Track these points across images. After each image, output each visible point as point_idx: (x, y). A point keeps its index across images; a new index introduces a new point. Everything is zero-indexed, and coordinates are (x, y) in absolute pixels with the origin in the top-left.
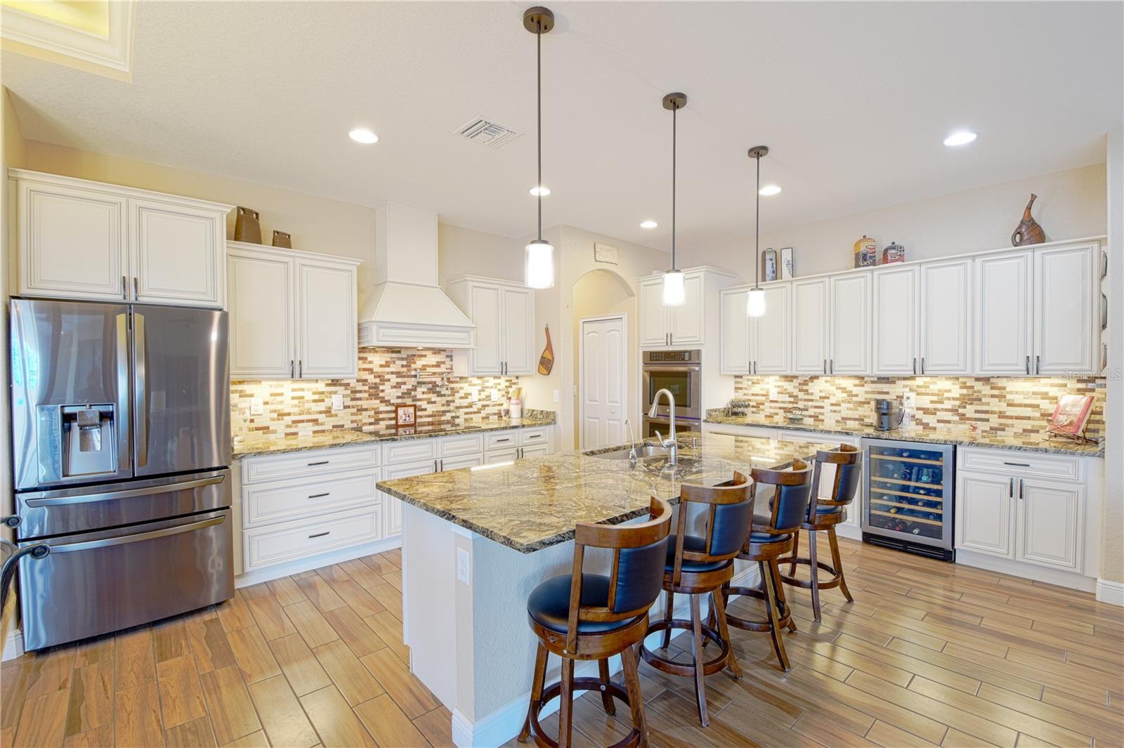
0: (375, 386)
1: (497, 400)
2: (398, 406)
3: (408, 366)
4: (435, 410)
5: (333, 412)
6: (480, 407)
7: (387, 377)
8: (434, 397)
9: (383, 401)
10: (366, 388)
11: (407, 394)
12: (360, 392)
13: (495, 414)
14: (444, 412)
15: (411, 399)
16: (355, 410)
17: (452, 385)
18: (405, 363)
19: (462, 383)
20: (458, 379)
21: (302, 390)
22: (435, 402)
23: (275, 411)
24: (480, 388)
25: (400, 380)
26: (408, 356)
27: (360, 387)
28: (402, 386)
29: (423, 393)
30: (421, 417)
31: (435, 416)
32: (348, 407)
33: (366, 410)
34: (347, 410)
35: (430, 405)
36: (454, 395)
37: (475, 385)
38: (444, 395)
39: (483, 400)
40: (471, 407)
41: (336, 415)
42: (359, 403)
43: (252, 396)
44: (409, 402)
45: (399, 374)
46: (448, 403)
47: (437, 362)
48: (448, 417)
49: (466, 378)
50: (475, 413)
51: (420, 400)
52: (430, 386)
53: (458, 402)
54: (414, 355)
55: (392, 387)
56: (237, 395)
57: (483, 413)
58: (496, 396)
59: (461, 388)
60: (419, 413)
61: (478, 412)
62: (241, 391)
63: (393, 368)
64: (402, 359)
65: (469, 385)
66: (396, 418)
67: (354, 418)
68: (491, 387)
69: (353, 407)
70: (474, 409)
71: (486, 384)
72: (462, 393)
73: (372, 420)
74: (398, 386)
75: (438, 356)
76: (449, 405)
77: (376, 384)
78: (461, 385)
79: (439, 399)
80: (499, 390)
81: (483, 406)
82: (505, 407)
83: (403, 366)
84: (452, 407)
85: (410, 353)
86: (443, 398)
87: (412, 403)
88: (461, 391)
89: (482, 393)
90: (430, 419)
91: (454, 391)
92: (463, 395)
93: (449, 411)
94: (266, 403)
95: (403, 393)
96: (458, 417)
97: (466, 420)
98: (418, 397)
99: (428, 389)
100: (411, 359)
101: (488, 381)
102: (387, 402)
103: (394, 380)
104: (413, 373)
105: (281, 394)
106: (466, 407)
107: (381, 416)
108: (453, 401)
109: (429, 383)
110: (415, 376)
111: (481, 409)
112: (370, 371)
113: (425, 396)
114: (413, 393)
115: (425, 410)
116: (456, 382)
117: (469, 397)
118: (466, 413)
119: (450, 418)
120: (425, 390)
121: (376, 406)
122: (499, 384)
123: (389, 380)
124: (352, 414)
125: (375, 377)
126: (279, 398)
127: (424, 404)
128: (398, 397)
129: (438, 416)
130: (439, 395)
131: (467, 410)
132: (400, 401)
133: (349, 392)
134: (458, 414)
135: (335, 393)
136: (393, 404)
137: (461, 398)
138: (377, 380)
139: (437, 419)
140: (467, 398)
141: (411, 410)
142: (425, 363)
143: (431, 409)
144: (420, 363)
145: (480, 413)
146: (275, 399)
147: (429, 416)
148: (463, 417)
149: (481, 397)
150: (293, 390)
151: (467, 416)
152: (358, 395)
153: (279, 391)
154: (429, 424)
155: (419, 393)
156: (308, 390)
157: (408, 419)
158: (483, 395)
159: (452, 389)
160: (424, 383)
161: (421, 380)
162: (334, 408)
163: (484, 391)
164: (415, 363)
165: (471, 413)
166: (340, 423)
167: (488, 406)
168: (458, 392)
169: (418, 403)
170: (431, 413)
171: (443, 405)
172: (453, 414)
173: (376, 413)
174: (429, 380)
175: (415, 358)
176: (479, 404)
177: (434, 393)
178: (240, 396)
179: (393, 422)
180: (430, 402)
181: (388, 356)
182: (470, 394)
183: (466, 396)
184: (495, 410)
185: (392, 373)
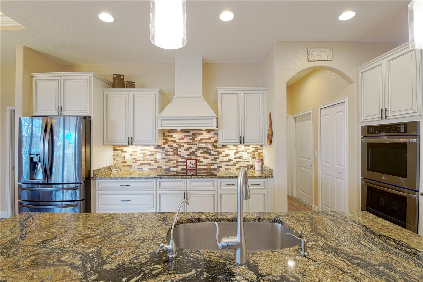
0: (176, 149)
1: (246, 158)
2: (187, 159)
3: (193, 139)
4: (208, 162)
5: (157, 161)
6: (236, 162)
7: (182, 144)
8: (207, 156)
9: (180, 156)
10: (172, 150)
11: (193, 153)
12: (169, 151)
13: (245, 167)
14: (213, 164)
15: (194, 156)
16: (167, 160)
17: (217, 150)
18: (191, 137)
19: (224, 148)
20: (222, 146)
21: (145, 150)
22: (207, 158)
23: (134, 159)
24: (235, 151)
25: (189, 146)
26: (193, 134)
27: (169, 149)
28: (190, 149)
29: (201, 153)
30: (200, 165)
31: (208, 165)
32: (164, 158)
33: (172, 160)
34: (163, 160)
35: (205, 160)
36: (219, 155)
37: (232, 150)
38: (213, 155)
39: (237, 158)
40: (230, 162)
41: (158, 162)
42: (169, 157)
43: (126, 152)
44: (193, 157)
45: (188, 143)
46: (215, 159)
47: (209, 137)
48: (215, 166)
49: (227, 146)
50: (232, 165)
51: (199, 157)
52: (205, 149)
53: (221, 159)
54: (197, 134)
55: (185, 150)
56: (121, 151)
57: (237, 166)
58: (246, 156)
59: (223, 151)
60: (198, 164)
61: (234, 165)
62: (122, 150)
63: (185, 140)
64: (190, 136)
65: (228, 150)
66: (186, 165)
67: (167, 164)
68: (243, 151)
69: (166, 159)
70: (232, 163)
71: (239, 149)
72: (224, 154)
73: (175, 165)
74: (188, 149)
75: (209, 134)
76: (216, 160)
77: (177, 148)
78: (223, 149)
79: (210, 157)
80: (248, 153)
81: (237, 162)
82: (251, 163)
83: (190, 139)
84: (218, 161)
85: (194, 132)
86: (213, 156)
87: (195, 158)
88: (223, 153)
89: (236, 154)
90: (205, 167)
91: (219, 153)
92: (224, 155)
93: (216, 164)
94: (131, 155)
95: (190, 153)
96: (221, 167)
97: (226, 169)
98: (198, 155)
99: (204, 151)
100: (194, 136)
101: (240, 148)
102: (182, 157)
103: (186, 146)
104: (196, 143)
105: (137, 152)
106: (226, 162)
107: (179, 164)
108: (219, 158)
109: (204, 148)
110: (196, 144)
111: (236, 163)
112: (174, 141)
113: (202, 155)
114: (196, 153)
115: (202, 162)
116: (221, 148)
117: (228, 156)
118: (226, 165)
119: (216, 167)
120: (202, 151)
121: (177, 159)
122: (249, 149)
123: (183, 146)
124: (166, 162)
125: (176, 145)
126: (136, 153)
127: (201, 159)
128: (188, 155)
129: (210, 165)
130: (210, 154)
131: (227, 163)
132: (188, 157)
133: (164, 151)
134: (221, 165)
135: (158, 152)
136: (185, 158)
137: (223, 157)
138: (178, 146)
139: (209, 167)
140: (227, 157)
141: (194, 162)
142: (202, 138)
143: (205, 162)
144: (199, 138)
145: (235, 165)
146: (134, 154)
147: (204, 165)
148: (223, 168)
149: (236, 157)
150: (141, 150)
151: (227, 167)
152: (168, 153)
153: (136, 150)
154: (204, 169)
155: (199, 153)
156: (147, 150)
157: (192, 166)
158: (237, 155)
159: (218, 151)
160: (202, 148)
161: (200, 146)
162: (158, 158)
163: (238, 153)
164: (197, 137)
165: (229, 165)
166: (160, 166)
167: (241, 162)
168: (221, 153)
169: (198, 158)
170: (205, 164)
171: (212, 160)
172: (219, 165)
173: (177, 162)
174: (204, 146)
175: (197, 135)
176: (235, 161)
177: (207, 153)
178: (122, 152)
179: (185, 167)
180: (205, 158)
181: (183, 134)
182: (229, 155)
183: (227, 155)
184: (246, 164)
185: (185, 143)
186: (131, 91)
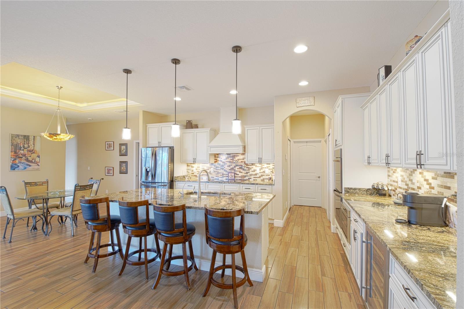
0: (223, 166)
1: (268, 173)
2: (229, 173)
3: (233, 159)
4: (242, 175)
5: (211, 173)
6: (260, 175)
7: (226, 163)
10: (220, 166)
12: (218, 167)
13: (267, 179)
14: (245, 176)
15: (234, 171)
16: (217, 173)
17: (248, 166)
18: (232, 158)
19: (253, 165)
20: (251, 164)
21: (204, 166)
22: (242, 172)
23: (198, 171)
24: (260, 168)
25: (230, 164)
26: (233, 156)
27: (218, 166)
28: (231, 166)
29: (238, 169)
30: (237, 177)
31: (242, 177)
32: (215, 172)
33: (220, 173)
34: (215, 173)
35: (240, 173)
36: (249, 170)
37: (258, 167)
38: (246, 170)
40: (256, 175)
41: (212, 174)
42: (218, 171)
43: (193, 167)
44: (233, 171)
45: (230, 162)
47: (243, 158)
48: (247, 178)
49: (254, 164)
50: (258, 177)
51: (237, 171)
52: (240, 166)
53: (251, 173)
54: (235, 156)
55: (228, 166)
56: (191, 167)
57: (262, 178)
58: (267, 171)
59: (252, 168)
60: (236, 176)
61: (260, 177)
62: (192, 166)
63: (228, 160)
64: (231, 157)
65: (256, 167)
66: (228, 177)
67: (216, 175)
68: (265, 168)
69: (216, 172)
71: (263, 167)
72: (252, 170)
73: (222, 176)
74: (229, 166)
75: (243, 156)
76: (247, 174)
77: (223, 165)
78: (252, 166)
79: (244, 171)
80: (269, 169)
81: (261, 175)
82: (270, 176)
83: (231, 159)
84: (248, 174)
85: (233, 155)
86: (245, 171)
87: (234, 172)
88: (252, 169)
89: (261, 170)
90: (240, 178)
91: (249, 169)
92: (253, 170)
93: (247, 176)
94: (196, 169)
95: (231, 168)
96: (251, 178)
97: (254, 180)
98: (236, 170)
99: (240, 167)
100: (234, 157)
101: (264, 165)
102: (226, 171)
103: (228, 164)
104: (234, 162)
105: (199, 167)
107: (224, 175)
108: (249, 172)
109: (240, 165)
110: (235, 163)
111: (260, 176)
112: (221, 161)
113: (238, 170)
114: (234, 169)
115: (238, 175)
116: (250, 165)
118: (254, 177)
119: (248, 179)
120: (238, 168)
121: (223, 172)
122: (270, 167)
123: (227, 164)
124: (216, 174)
125: (223, 163)
126: (199, 168)
127: (238, 173)
128: (229, 170)
129: (243, 177)
130: (244, 170)
131: (254, 176)
132: (230, 171)
133: (215, 167)
134: (251, 177)
135: (212, 167)
136: (228, 172)
137: (252, 171)
138: (223, 164)
139: (243, 178)
140: (255, 171)
141: (233, 174)
142: (239, 158)
143: (240, 174)
144: (237, 158)
145: (260, 178)
147: (240, 177)
148: (253, 179)
149: (261, 172)
150: (202, 166)
151: (254, 179)
152: (218, 168)
153: (199, 166)
154: (240, 180)
155: (236, 169)
156: (206, 166)
157: (232, 177)
158: (262, 171)
159: (249, 168)
161: (237, 164)
162: (211, 172)
163: (262, 169)
164: (235, 158)
165: (256, 177)
166: (213, 176)
167: (264, 175)
168: (251, 169)
169: (236, 172)
170: (240, 176)
171: (245, 174)
172: (249, 177)
173: (223, 174)
174: (240, 164)
175: (235, 157)
176: (260, 174)
177: (241, 169)
178: (192, 167)
179: (227, 178)
180: (240, 172)
181: (227, 156)
184: (267, 177)
185: (228, 162)
186: (195, 130)
